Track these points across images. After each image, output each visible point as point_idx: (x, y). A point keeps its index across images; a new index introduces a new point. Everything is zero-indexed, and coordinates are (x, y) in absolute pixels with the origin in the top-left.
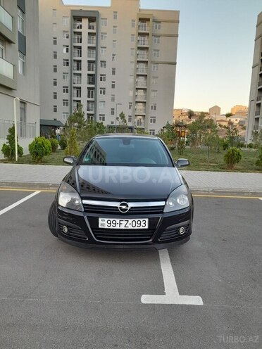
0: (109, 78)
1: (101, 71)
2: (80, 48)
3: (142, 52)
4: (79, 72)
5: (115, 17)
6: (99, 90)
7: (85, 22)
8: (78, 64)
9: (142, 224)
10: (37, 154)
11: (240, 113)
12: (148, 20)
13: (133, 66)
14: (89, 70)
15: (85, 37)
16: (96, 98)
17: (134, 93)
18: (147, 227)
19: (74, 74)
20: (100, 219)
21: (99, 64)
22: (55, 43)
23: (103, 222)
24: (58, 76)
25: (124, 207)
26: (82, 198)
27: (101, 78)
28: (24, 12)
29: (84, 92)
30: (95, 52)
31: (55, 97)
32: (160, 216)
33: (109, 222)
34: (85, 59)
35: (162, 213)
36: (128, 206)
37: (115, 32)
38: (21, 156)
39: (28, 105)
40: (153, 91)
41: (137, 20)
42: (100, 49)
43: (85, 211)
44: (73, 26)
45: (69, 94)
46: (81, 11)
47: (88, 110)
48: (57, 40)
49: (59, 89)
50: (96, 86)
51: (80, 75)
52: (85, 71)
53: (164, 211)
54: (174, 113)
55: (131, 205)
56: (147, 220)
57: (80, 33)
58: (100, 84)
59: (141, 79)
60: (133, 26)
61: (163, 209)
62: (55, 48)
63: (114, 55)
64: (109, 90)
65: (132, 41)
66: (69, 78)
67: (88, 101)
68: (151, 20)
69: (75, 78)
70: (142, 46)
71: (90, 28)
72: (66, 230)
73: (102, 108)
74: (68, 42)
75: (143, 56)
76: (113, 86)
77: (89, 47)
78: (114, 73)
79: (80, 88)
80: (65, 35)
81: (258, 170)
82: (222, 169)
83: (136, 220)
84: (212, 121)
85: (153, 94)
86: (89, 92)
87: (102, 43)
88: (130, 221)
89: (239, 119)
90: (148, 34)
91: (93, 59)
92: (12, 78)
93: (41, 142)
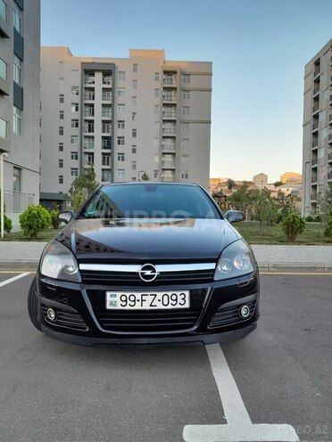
0: (129, 141)
1: (119, 132)
2: (92, 106)
3: (169, 109)
4: (91, 134)
5: (135, 70)
6: (116, 156)
7: (98, 77)
8: (89, 125)
9: (180, 300)
10: (30, 228)
11: (292, 181)
12: (175, 72)
13: (158, 126)
14: (104, 131)
15: (98, 93)
16: (113, 166)
17: (160, 159)
18: (187, 305)
19: (85, 137)
20: (108, 294)
21: (116, 124)
22: (62, 101)
23: (113, 299)
24: (65, 139)
25: (148, 273)
26: (79, 261)
27: (119, 141)
28: (21, 60)
29: (98, 158)
30: (110, 110)
31: (61, 165)
32: (209, 287)
33: (124, 298)
34: (98, 118)
35: (212, 281)
36: (154, 271)
37: (135, 87)
38: (9, 232)
39: (24, 171)
40: (183, 156)
41: (161, 72)
42: (117, 107)
43: (84, 282)
44: (84, 81)
45: (78, 161)
46: (93, 63)
47: (103, 180)
48: (64, 97)
49: (66, 155)
50: (113, 151)
51: (93, 137)
52: (98, 133)
53: (215, 278)
54: (211, 183)
55: (160, 268)
56: (187, 293)
57: (93, 89)
58: (118, 149)
59: (169, 142)
60: (157, 79)
61: (213, 276)
62: (62, 107)
63: (134, 113)
64: (129, 155)
65: (156, 96)
66: (79, 141)
67: (103, 170)
68: (178, 73)
69: (86, 142)
70: (169, 102)
71: (104, 83)
72: (52, 316)
73: (120, 177)
74: (77, 99)
75: (171, 114)
76: (134, 151)
77: (103, 105)
78: (134, 135)
79: (92, 154)
80: (75, 92)
81: (328, 242)
82: (281, 242)
83: (170, 294)
84: (257, 191)
85: (183, 160)
86: (104, 158)
87: (119, 100)
88: (160, 295)
89: (291, 189)
90: (175, 89)
91: (109, 118)
92: (4, 137)
93: (36, 212)
